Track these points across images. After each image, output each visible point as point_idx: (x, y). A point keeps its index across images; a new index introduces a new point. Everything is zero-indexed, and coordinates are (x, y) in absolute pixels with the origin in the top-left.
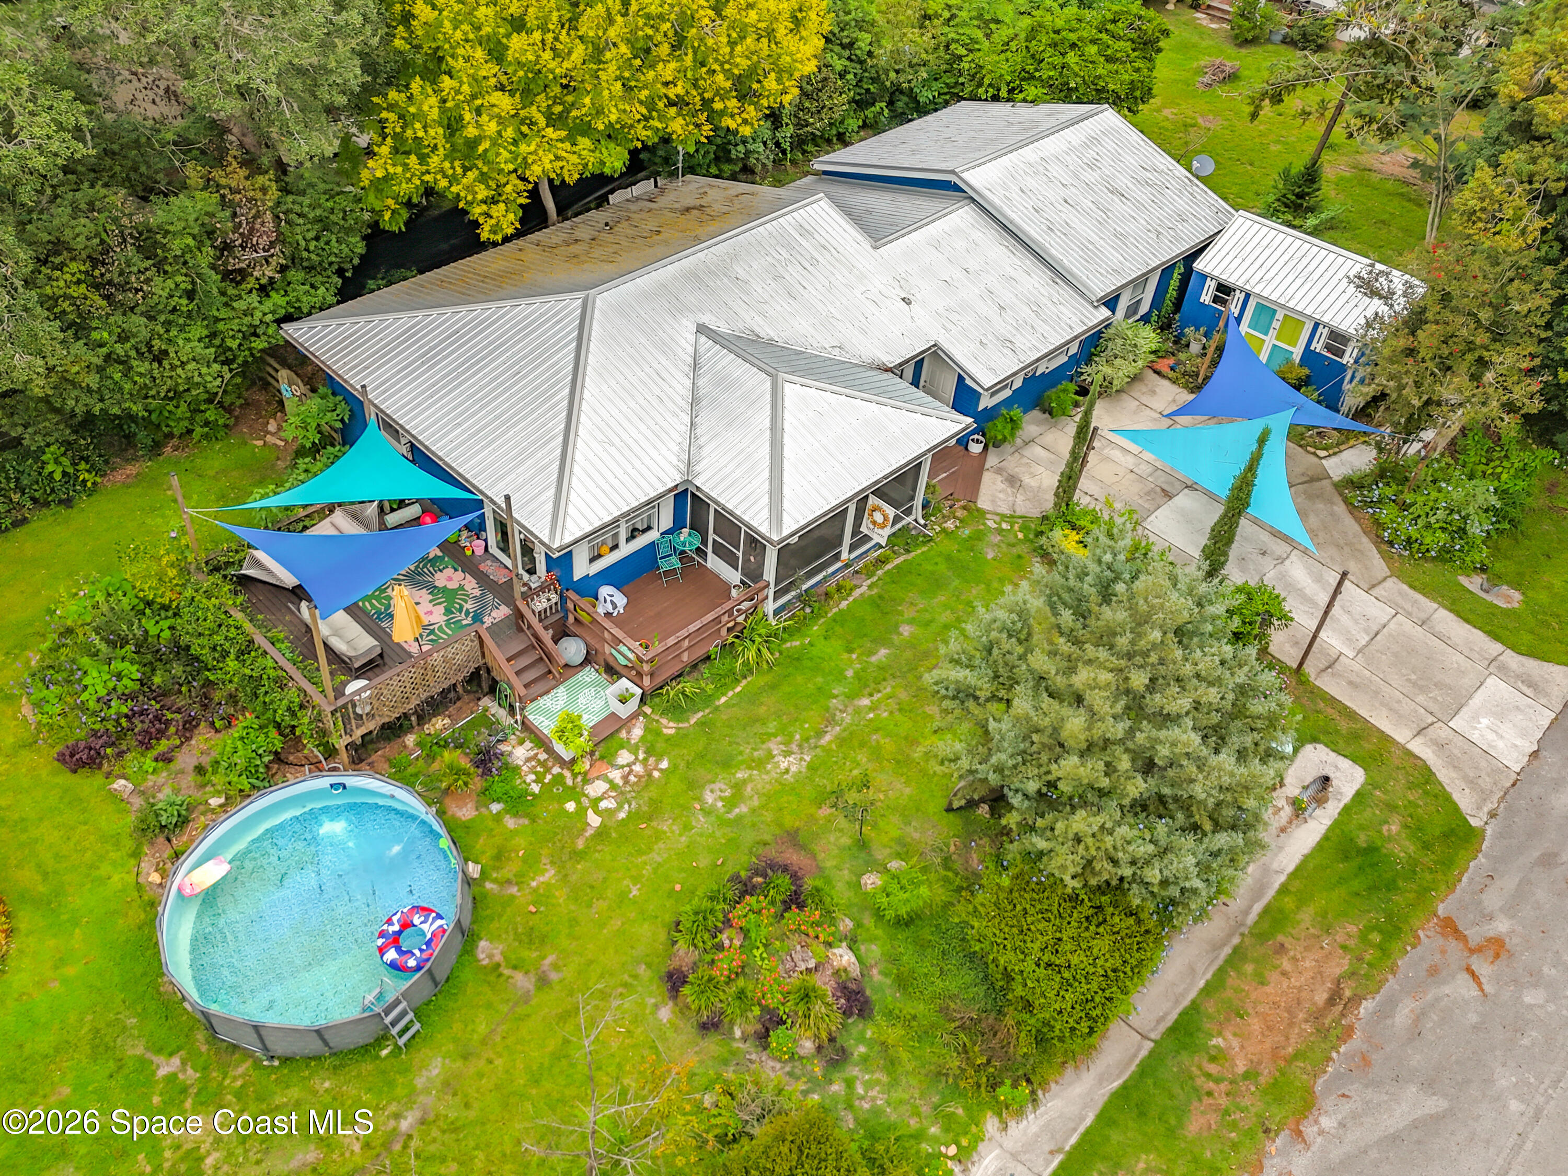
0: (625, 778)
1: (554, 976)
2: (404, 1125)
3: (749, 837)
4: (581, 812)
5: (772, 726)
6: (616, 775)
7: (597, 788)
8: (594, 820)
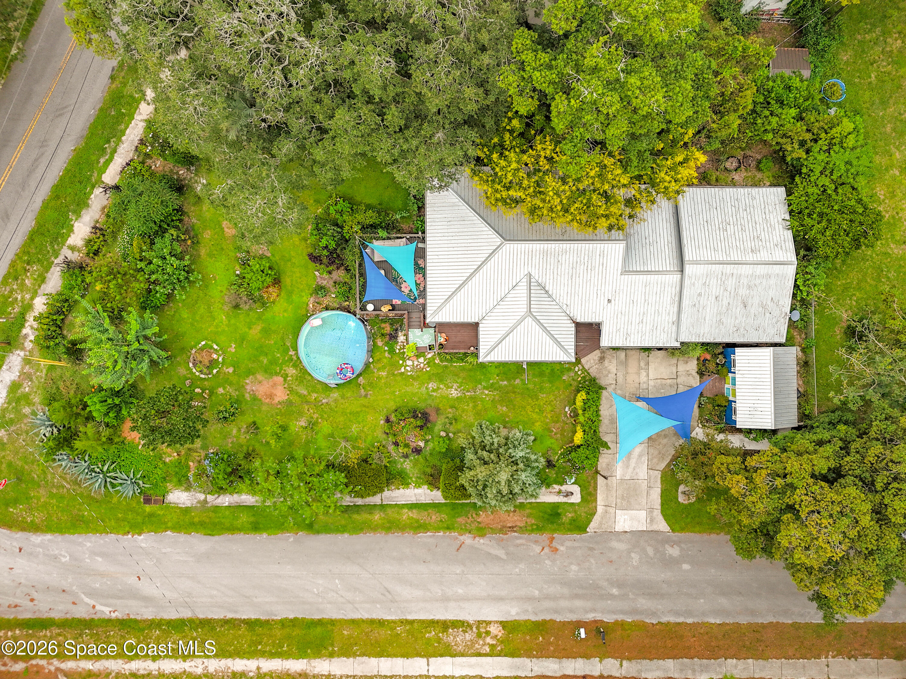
0: (417, 365)
1: (369, 396)
2: (324, 401)
3: (429, 402)
4: (402, 365)
5: (460, 380)
6: (416, 363)
7: (409, 363)
8: (403, 370)
